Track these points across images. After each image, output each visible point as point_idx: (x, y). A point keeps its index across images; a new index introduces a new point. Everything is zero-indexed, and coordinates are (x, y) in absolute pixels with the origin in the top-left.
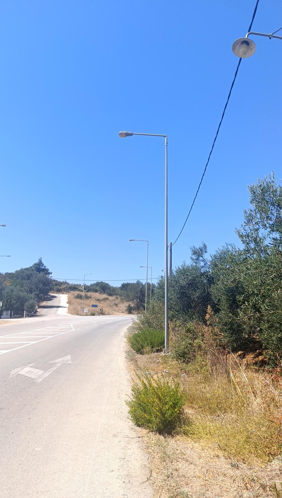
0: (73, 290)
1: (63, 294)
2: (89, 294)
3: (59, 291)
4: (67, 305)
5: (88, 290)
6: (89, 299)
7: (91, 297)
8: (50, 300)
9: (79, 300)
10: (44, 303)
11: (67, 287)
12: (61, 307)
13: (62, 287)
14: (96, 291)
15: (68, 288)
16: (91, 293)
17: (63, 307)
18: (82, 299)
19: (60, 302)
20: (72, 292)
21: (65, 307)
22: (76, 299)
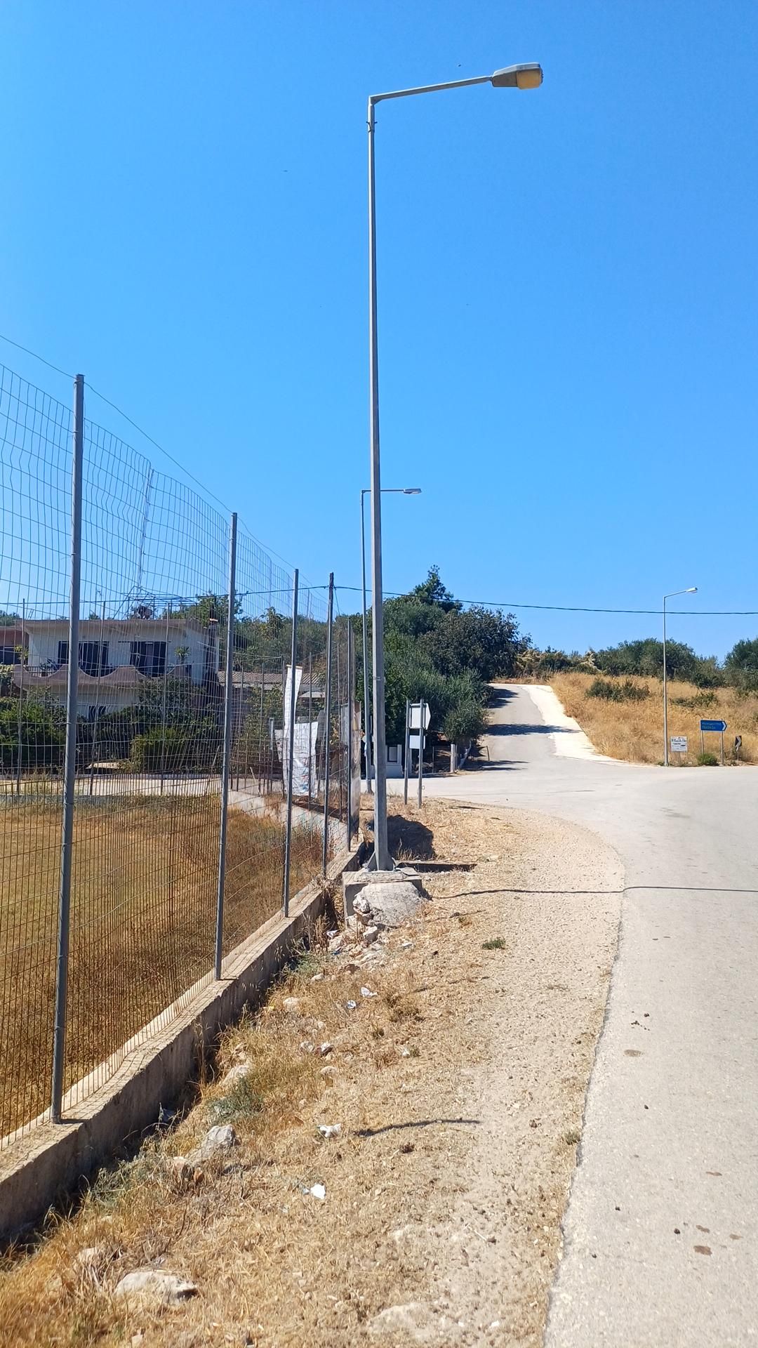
0: (560, 668)
1: (528, 682)
2: (640, 682)
3: (512, 672)
4: (572, 723)
5: (617, 668)
6: (645, 698)
7: (647, 694)
8: (500, 704)
9: (612, 705)
11: (538, 660)
12: (555, 731)
14: (648, 671)
15: (543, 664)
17: (562, 731)
19: (539, 709)
21: (569, 731)
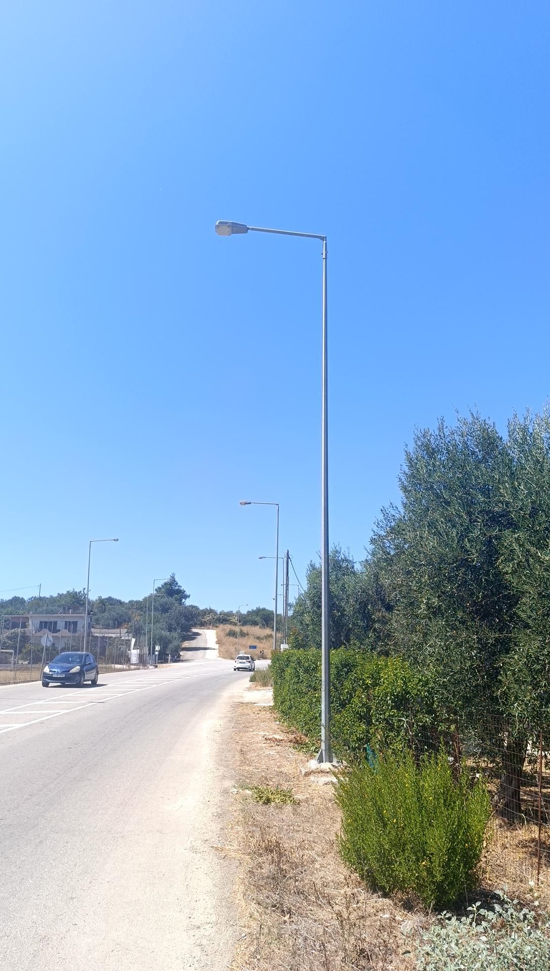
0: (222, 623)
1: (209, 629)
2: (245, 629)
3: (203, 625)
4: (217, 646)
5: (244, 622)
6: (245, 637)
7: (248, 634)
8: (193, 639)
9: (232, 639)
10: (186, 644)
11: (214, 619)
12: (209, 649)
13: (207, 618)
14: (255, 623)
15: (216, 620)
16: (248, 626)
17: (211, 649)
18: (236, 637)
19: (206, 641)
20: (221, 626)
21: (214, 649)
22: (228, 637)
